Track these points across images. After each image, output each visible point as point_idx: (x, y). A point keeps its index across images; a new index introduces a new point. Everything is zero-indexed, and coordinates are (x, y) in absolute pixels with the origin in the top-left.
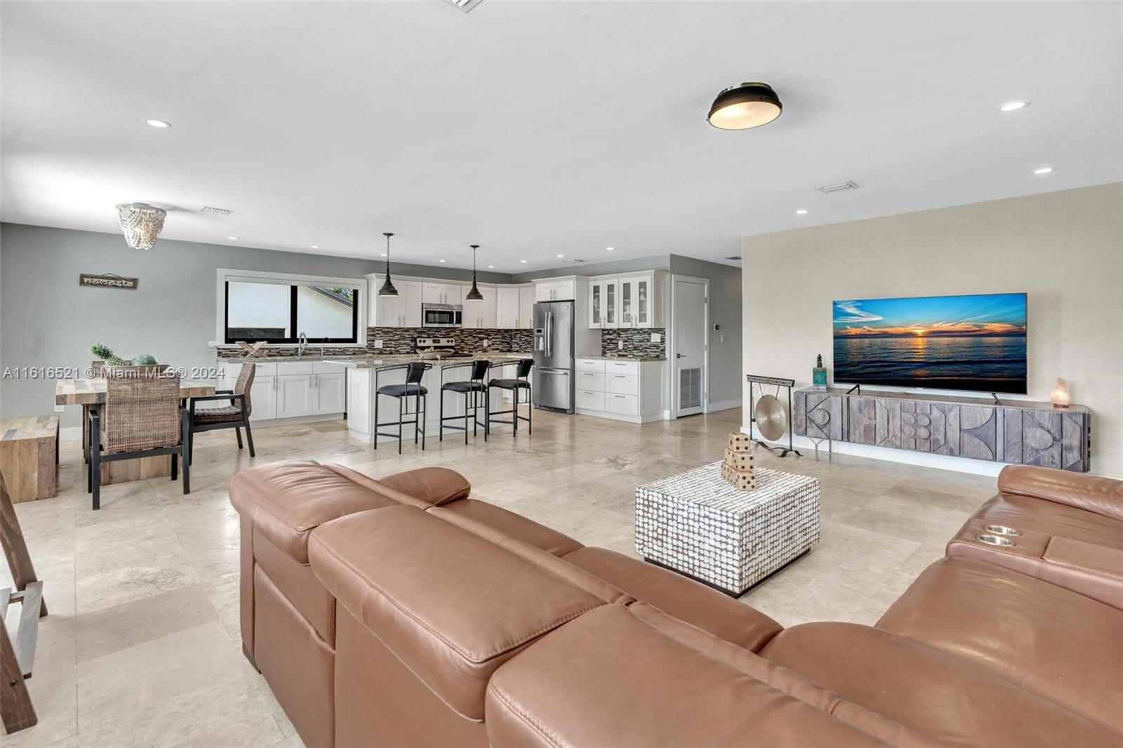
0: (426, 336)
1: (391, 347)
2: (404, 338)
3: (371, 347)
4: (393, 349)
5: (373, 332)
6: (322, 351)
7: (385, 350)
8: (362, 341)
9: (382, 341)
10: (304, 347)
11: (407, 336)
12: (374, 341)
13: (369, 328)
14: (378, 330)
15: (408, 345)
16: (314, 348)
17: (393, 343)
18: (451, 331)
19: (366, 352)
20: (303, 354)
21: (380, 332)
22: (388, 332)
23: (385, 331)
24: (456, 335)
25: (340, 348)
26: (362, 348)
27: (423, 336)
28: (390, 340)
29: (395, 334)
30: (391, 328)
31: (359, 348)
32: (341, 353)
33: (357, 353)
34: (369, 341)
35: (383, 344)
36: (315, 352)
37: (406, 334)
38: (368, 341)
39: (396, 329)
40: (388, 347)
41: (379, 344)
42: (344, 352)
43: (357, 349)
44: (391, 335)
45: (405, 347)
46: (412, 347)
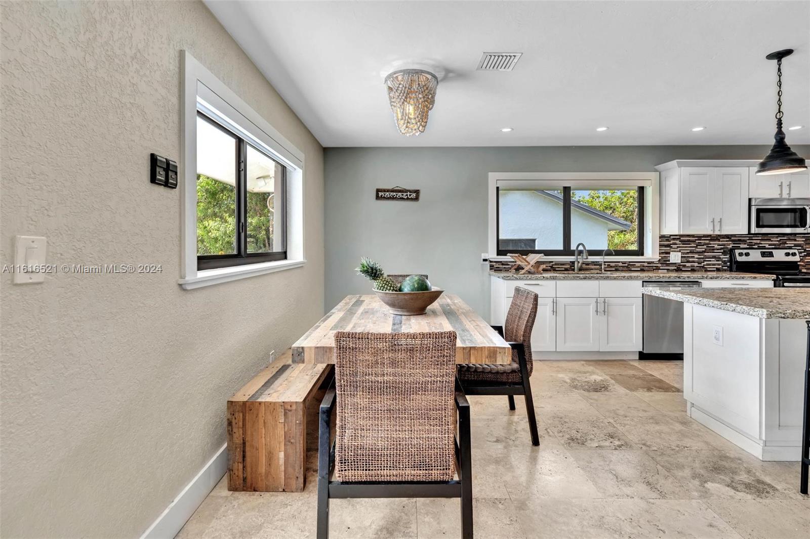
0: (746, 246)
1: (693, 262)
2: (713, 250)
3: (664, 261)
4: (696, 264)
5: (667, 242)
6: (603, 267)
7: (684, 266)
8: (651, 252)
9: (680, 253)
10: (581, 261)
11: (716, 246)
12: (669, 253)
13: (662, 237)
14: (674, 239)
15: (718, 259)
16: (593, 262)
17: (696, 256)
18: (790, 240)
19: (658, 268)
20: (580, 269)
21: (678, 242)
22: (689, 241)
23: (684, 240)
24: (796, 245)
25: (624, 263)
26: (653, 262)
27: (742, 246)
28: (691, 252)
29: (699, 245)
30: (693, 236)
31: (649, 263)
32: (626, 269)
33: (645, 268)
34: (663, 253)
35: (682, 257)
36: (593, 267)
37: (715, 245)
38: (660, 254)
39: (700, 237)
40: (688, 262)
41: (675, 257)
42: (628, 267)
43: (646, 264)
44: (693, 245)
45: (713, 261)
46: (725, 262)
